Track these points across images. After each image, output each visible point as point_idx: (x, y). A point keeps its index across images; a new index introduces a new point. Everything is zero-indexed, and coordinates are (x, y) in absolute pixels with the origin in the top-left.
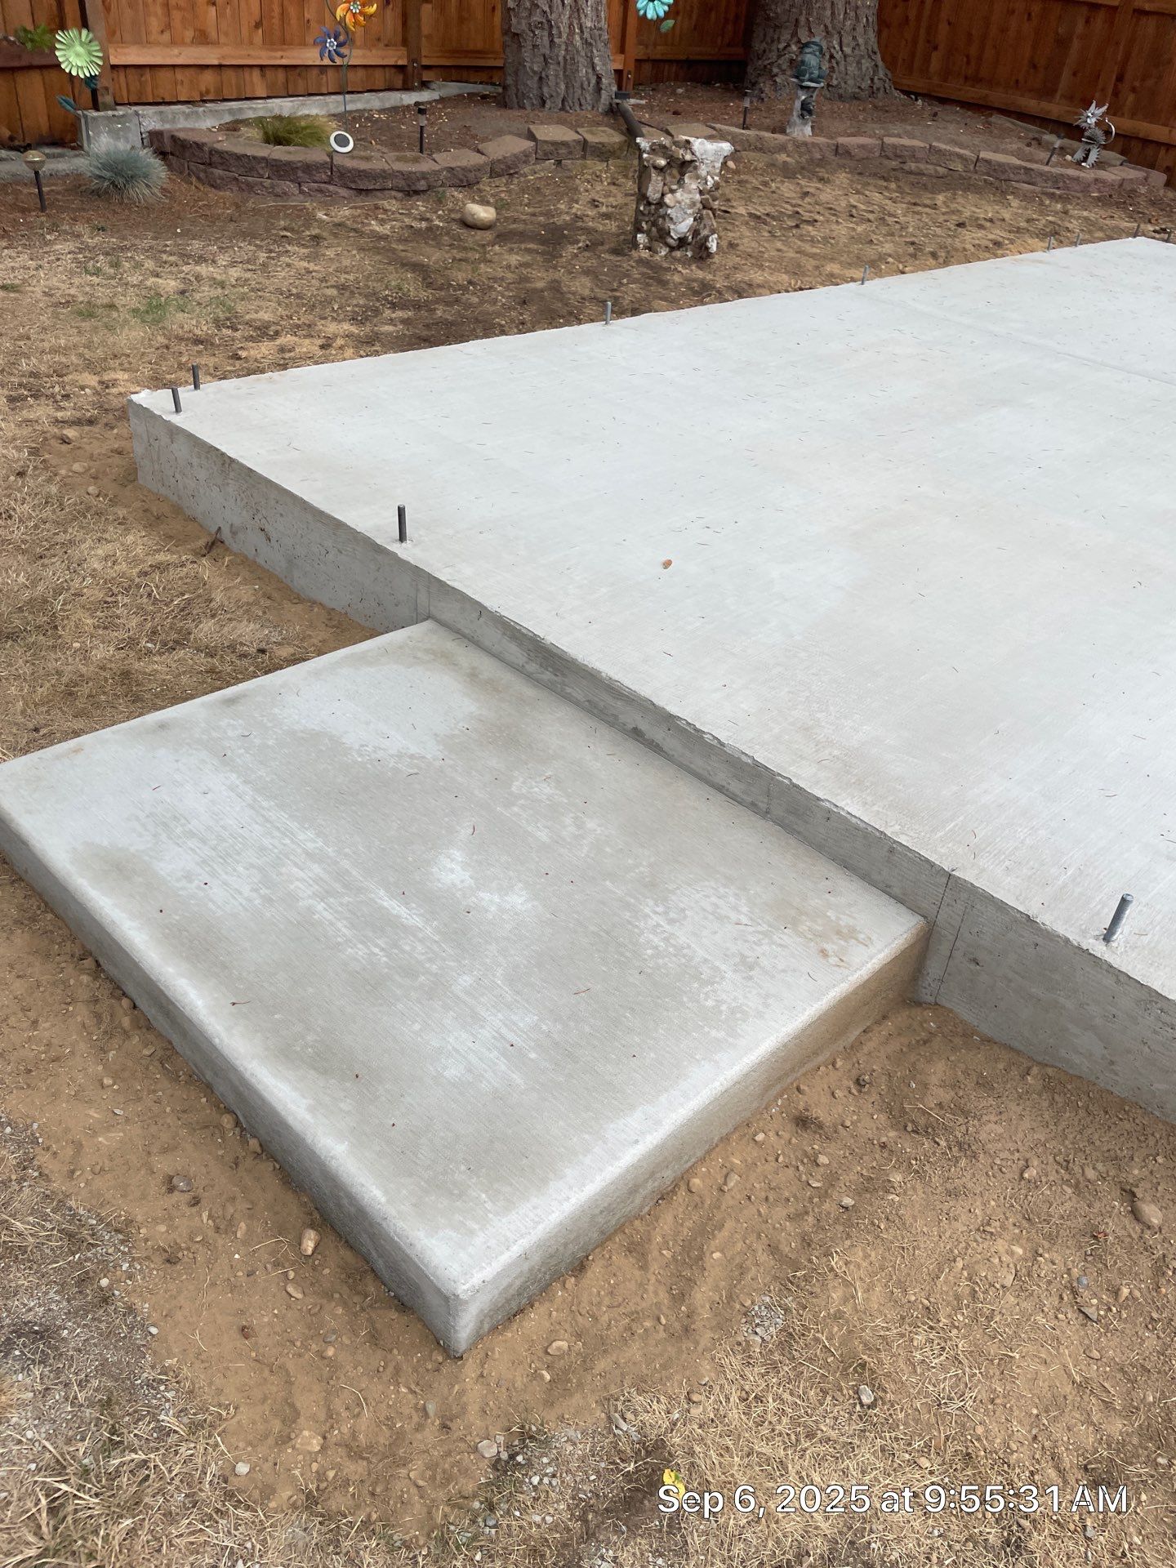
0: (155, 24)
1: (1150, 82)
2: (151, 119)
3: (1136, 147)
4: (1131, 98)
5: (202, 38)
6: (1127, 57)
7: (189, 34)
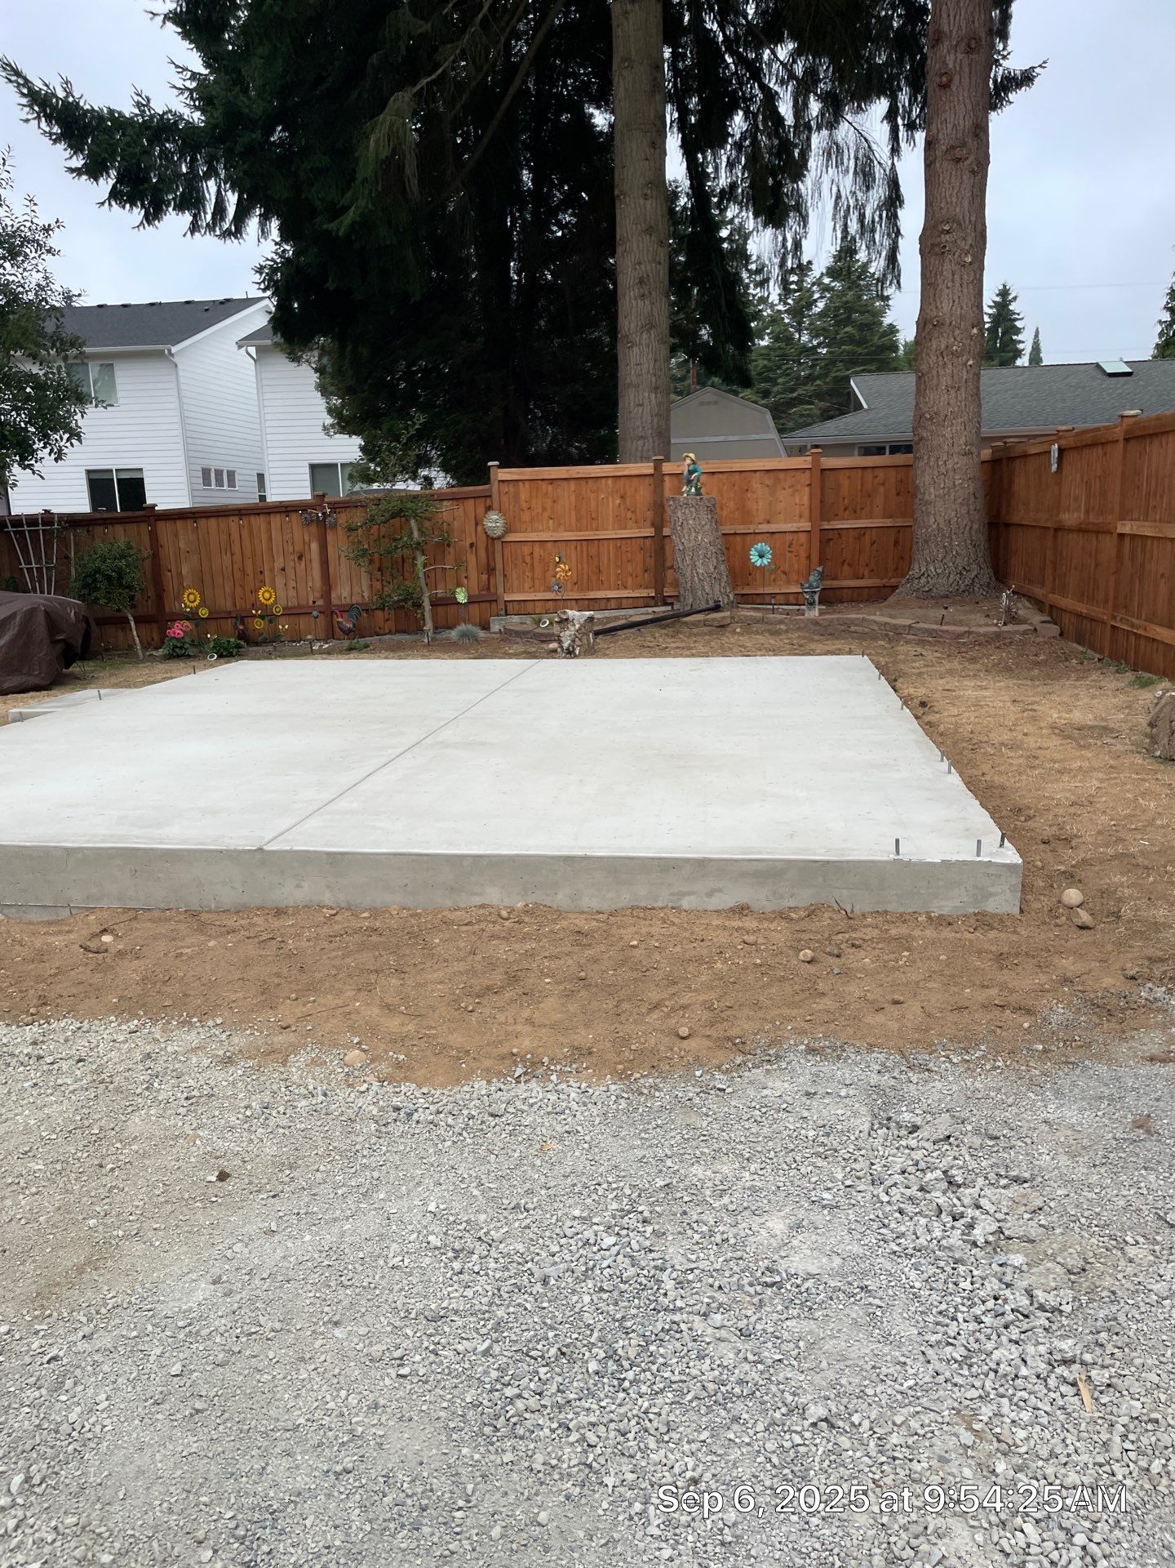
1: (1060, 571)
3: (1053, 612)
6: (1056, 557)
7: (542, 588)
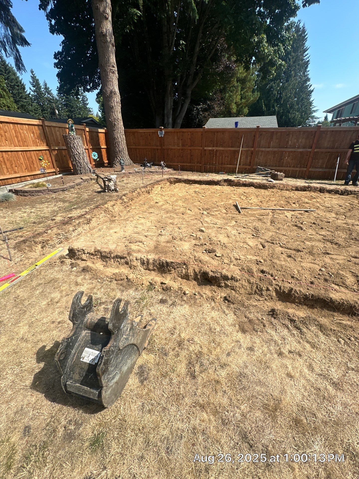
0: (5, 172)
2: (9, 187)
5: (15, 172)
7: (13, 172)
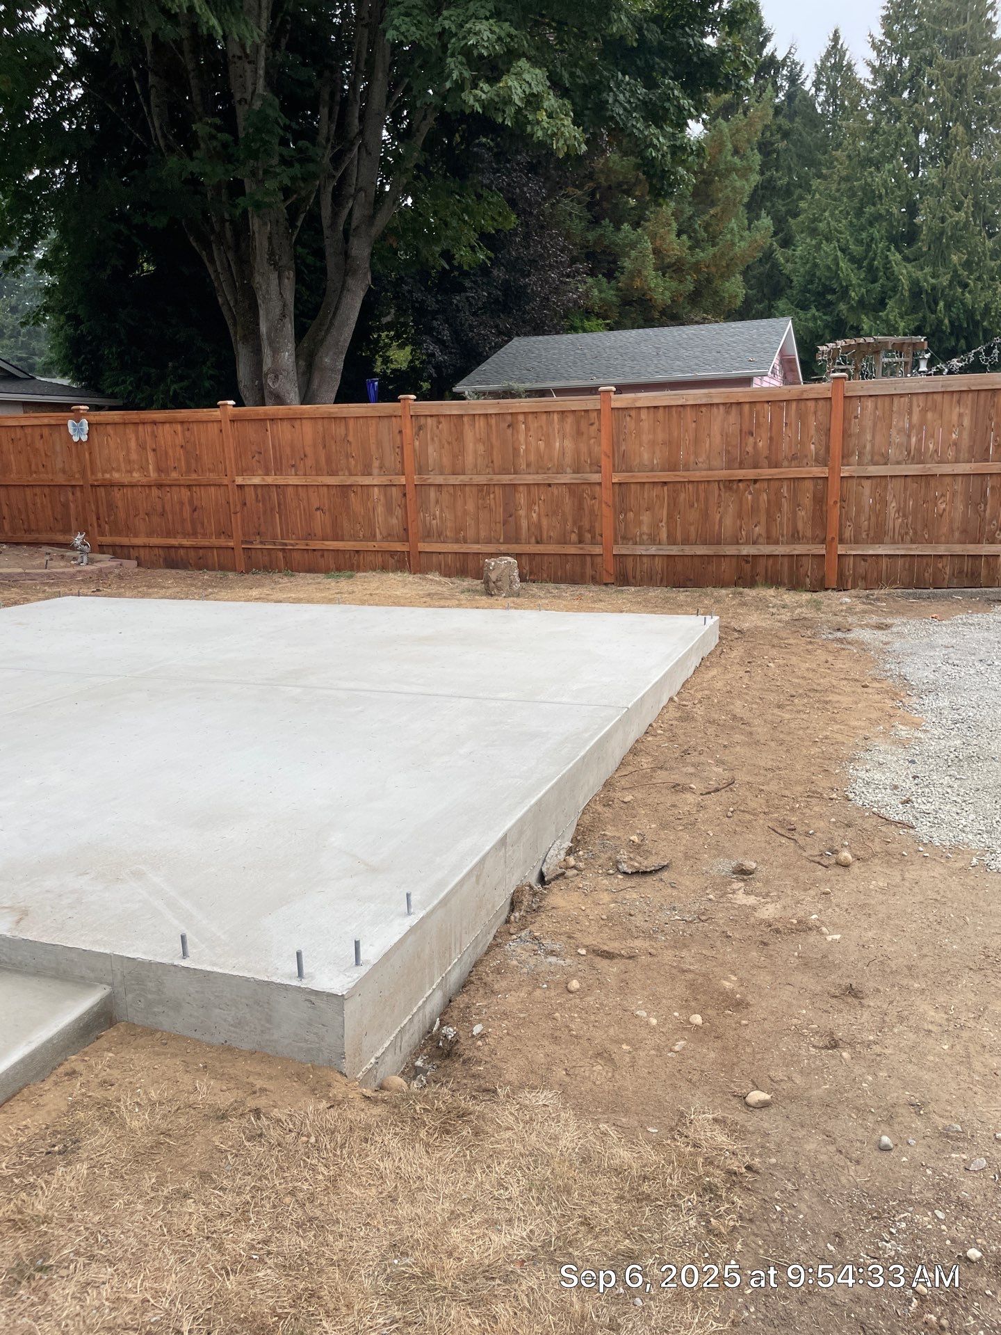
1: (112, 518)
3: (118, 550)
4: (107, 527)
6: (97, 508)
